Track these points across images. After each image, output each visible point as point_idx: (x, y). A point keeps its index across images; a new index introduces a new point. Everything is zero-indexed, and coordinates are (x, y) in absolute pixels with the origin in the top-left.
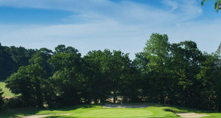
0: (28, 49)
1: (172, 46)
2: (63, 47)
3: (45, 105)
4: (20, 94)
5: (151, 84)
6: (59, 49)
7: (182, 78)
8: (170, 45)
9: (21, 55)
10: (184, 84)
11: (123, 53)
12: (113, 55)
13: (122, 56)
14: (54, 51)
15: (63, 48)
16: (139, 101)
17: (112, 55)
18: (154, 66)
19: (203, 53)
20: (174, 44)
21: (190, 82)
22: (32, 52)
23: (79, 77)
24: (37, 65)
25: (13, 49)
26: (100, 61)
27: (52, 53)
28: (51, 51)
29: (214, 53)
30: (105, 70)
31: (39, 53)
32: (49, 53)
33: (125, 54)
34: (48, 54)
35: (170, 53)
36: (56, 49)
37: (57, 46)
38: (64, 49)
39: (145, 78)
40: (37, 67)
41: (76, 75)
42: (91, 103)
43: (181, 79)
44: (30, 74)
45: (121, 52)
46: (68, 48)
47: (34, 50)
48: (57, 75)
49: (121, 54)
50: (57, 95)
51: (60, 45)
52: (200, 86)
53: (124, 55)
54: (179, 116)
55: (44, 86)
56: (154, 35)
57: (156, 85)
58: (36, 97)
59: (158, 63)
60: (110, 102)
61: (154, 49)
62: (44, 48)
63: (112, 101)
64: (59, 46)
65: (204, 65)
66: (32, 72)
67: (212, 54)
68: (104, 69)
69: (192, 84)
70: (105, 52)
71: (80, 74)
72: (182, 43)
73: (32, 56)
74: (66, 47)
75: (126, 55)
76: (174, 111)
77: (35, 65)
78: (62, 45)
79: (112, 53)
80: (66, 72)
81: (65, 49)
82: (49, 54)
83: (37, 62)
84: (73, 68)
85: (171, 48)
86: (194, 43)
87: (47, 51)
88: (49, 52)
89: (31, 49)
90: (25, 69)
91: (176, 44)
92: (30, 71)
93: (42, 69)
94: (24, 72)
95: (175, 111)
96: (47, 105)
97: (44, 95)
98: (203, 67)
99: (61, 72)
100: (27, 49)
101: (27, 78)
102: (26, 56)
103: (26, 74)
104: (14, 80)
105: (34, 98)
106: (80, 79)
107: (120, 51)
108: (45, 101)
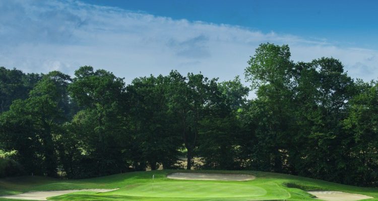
0: (29, 74)
1: (297, 67)
2: (90, 70)
3: (60, 173)
4: (13, 152)
5: (258, 136)
6: (82, 74)
7: (316, 125)
8: (293, 65)
9: (15, 83)
10: (320, 137)
11: (207, 79)
12: (187, 81)
13: (205, 83)
14: (73, 76)
15: (90, 72)
16: (235, 167)
17: (185, 83)
18: (264, 103)
19: (355, 82)
20: (300, 64)
21: (331, 135)
22: (34, 79)
23: (124, 122)
24: (47, 98)
25: (2, 71)
26: (164, 91)
27: (71, 80)
28: (68, 77)
29: (375, 81)
30: (173, 109)
31: (48, 80)
32: (65, 81)
33: (210, 79)
34: (63, 82)
35: (292, 80)
36: (77, 73)
37: (78, 69)
38: (91, 74)
39: (247, 125)
40: (47, 102)
41: (120, 117)
42: (145, 170)
43: (314, 128)
44: (34, 114)
45: (202, 76)
46: (98, 71)
47: (37, 75)
48: (80, 117)
49: (203, 80)
50: (83, 153)
51: (83, 66)
52: (349, 141)
53: (208, 81)
54: (315, 197)
55: (59, 137)
56: (263, 47)
57: (267, 138)
58: (42, 158)
59: (271, 97)
60: (180, 169)
61: (264, 72)
62: (55, 72)
63: (184, 167)
64: (82, 68)
65: (358, 103)
66: (36, 110)
67: (372, 82)
68: (170, 106)
69: (335, 138)
70: (172, 76)
71: (126, 116)
72: (315, 62)
73: (35, 86)
74: (95, 71)
75: (212, 82)
76: (301, 187)
77: (43, 97)
78: (88, 66)
79: (185, 78)
80: (99, 112)
81: (93, 73)
82: (65, 83)
83: (47, 93)
84: (112, 105)
85: (295, 72)
86: (337, 62)
87: (62, 77)
88: (65, 79)
89: (33, 74)
90: (23, 105)
91: (305, 63)
92: (33, 108)
93: (55, 106)
94: (22, 110)
95: (303, 187)
96: (65, 173)
97: (58, 153)
98: (354, 107)
99: (91, 111)
100: (26, 74)
101: (28, 122)
102: (25, 85)
103: (25, 113)
104: (2, 124)
105: (40, 159)
106: (125, 125)
107: (202, 74)
108: (59, 164)
